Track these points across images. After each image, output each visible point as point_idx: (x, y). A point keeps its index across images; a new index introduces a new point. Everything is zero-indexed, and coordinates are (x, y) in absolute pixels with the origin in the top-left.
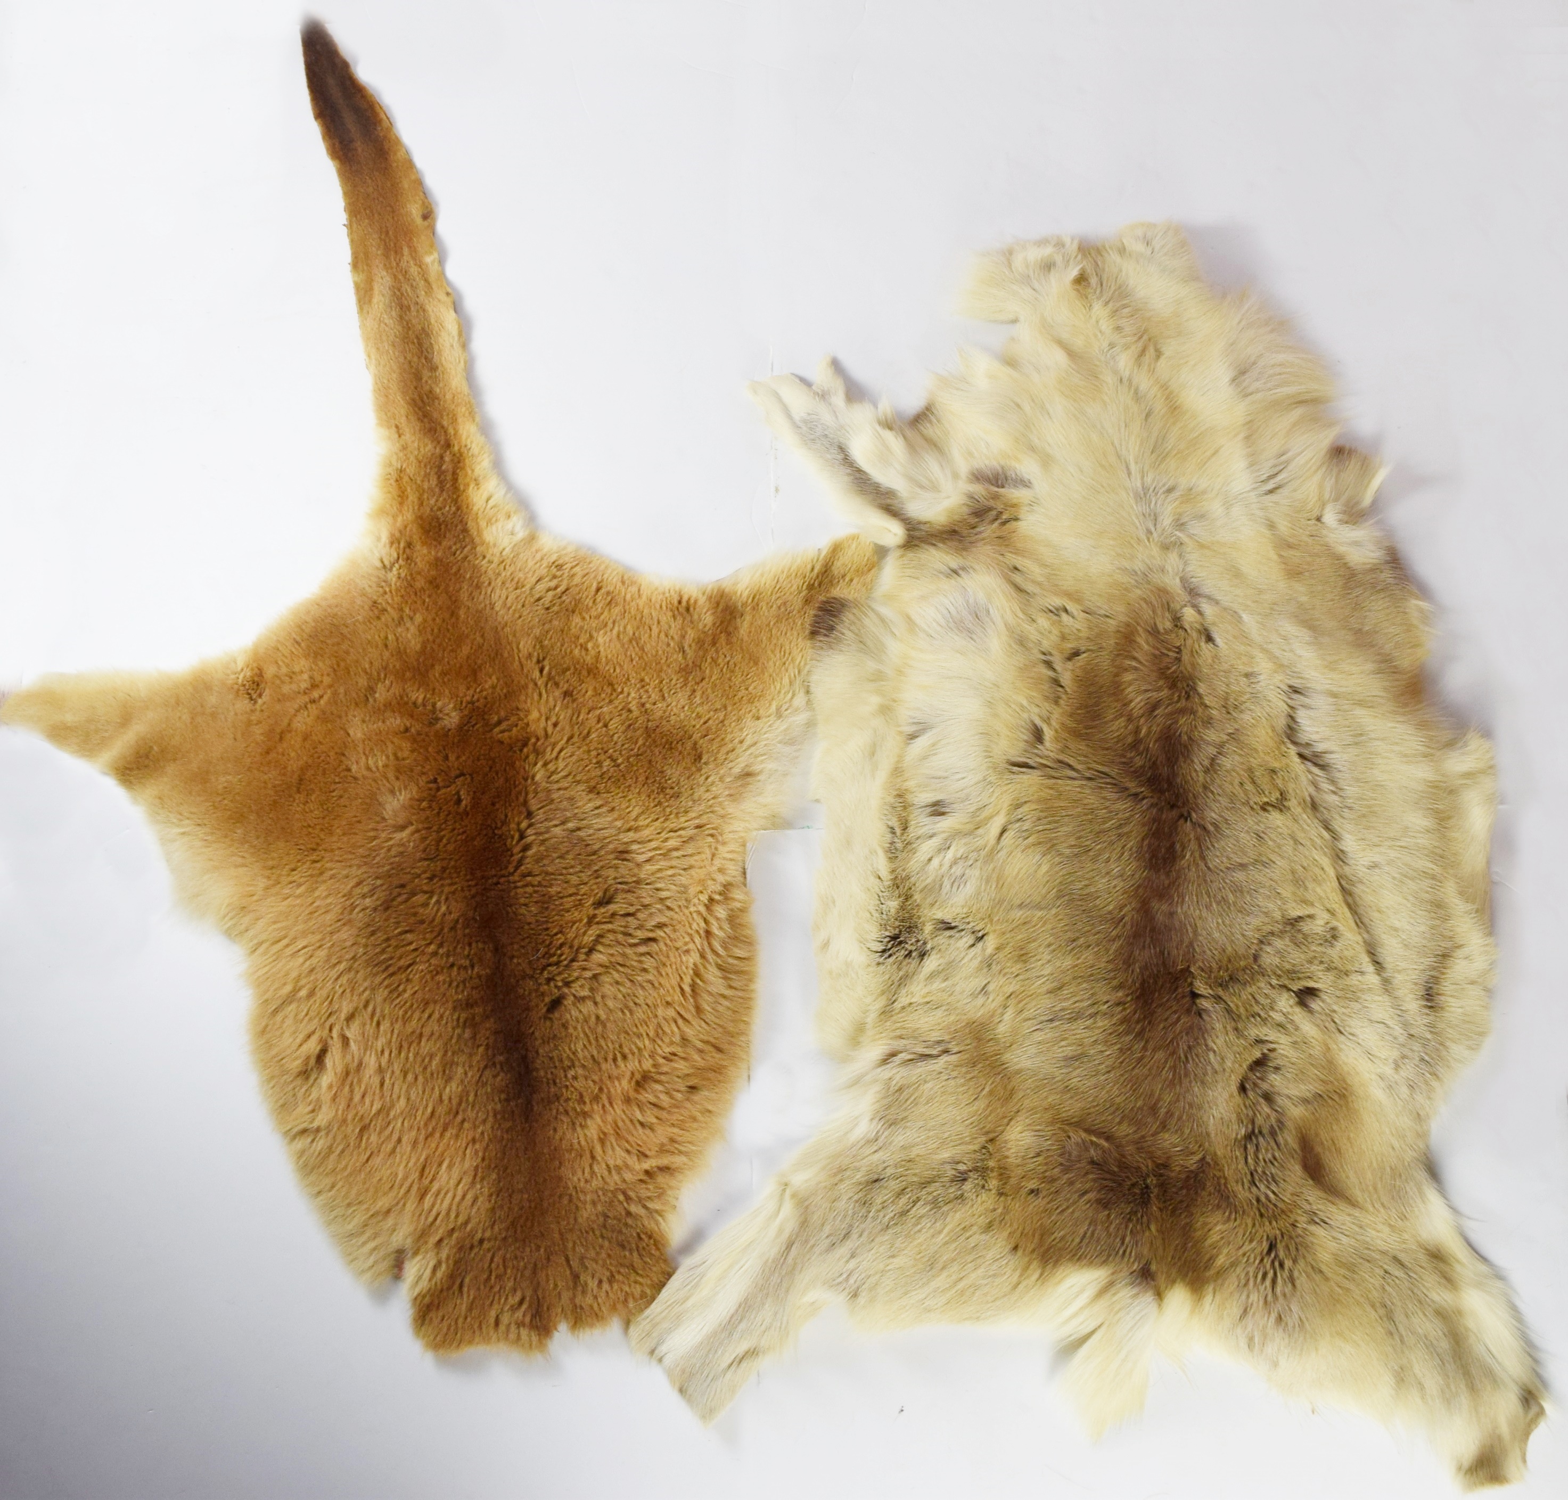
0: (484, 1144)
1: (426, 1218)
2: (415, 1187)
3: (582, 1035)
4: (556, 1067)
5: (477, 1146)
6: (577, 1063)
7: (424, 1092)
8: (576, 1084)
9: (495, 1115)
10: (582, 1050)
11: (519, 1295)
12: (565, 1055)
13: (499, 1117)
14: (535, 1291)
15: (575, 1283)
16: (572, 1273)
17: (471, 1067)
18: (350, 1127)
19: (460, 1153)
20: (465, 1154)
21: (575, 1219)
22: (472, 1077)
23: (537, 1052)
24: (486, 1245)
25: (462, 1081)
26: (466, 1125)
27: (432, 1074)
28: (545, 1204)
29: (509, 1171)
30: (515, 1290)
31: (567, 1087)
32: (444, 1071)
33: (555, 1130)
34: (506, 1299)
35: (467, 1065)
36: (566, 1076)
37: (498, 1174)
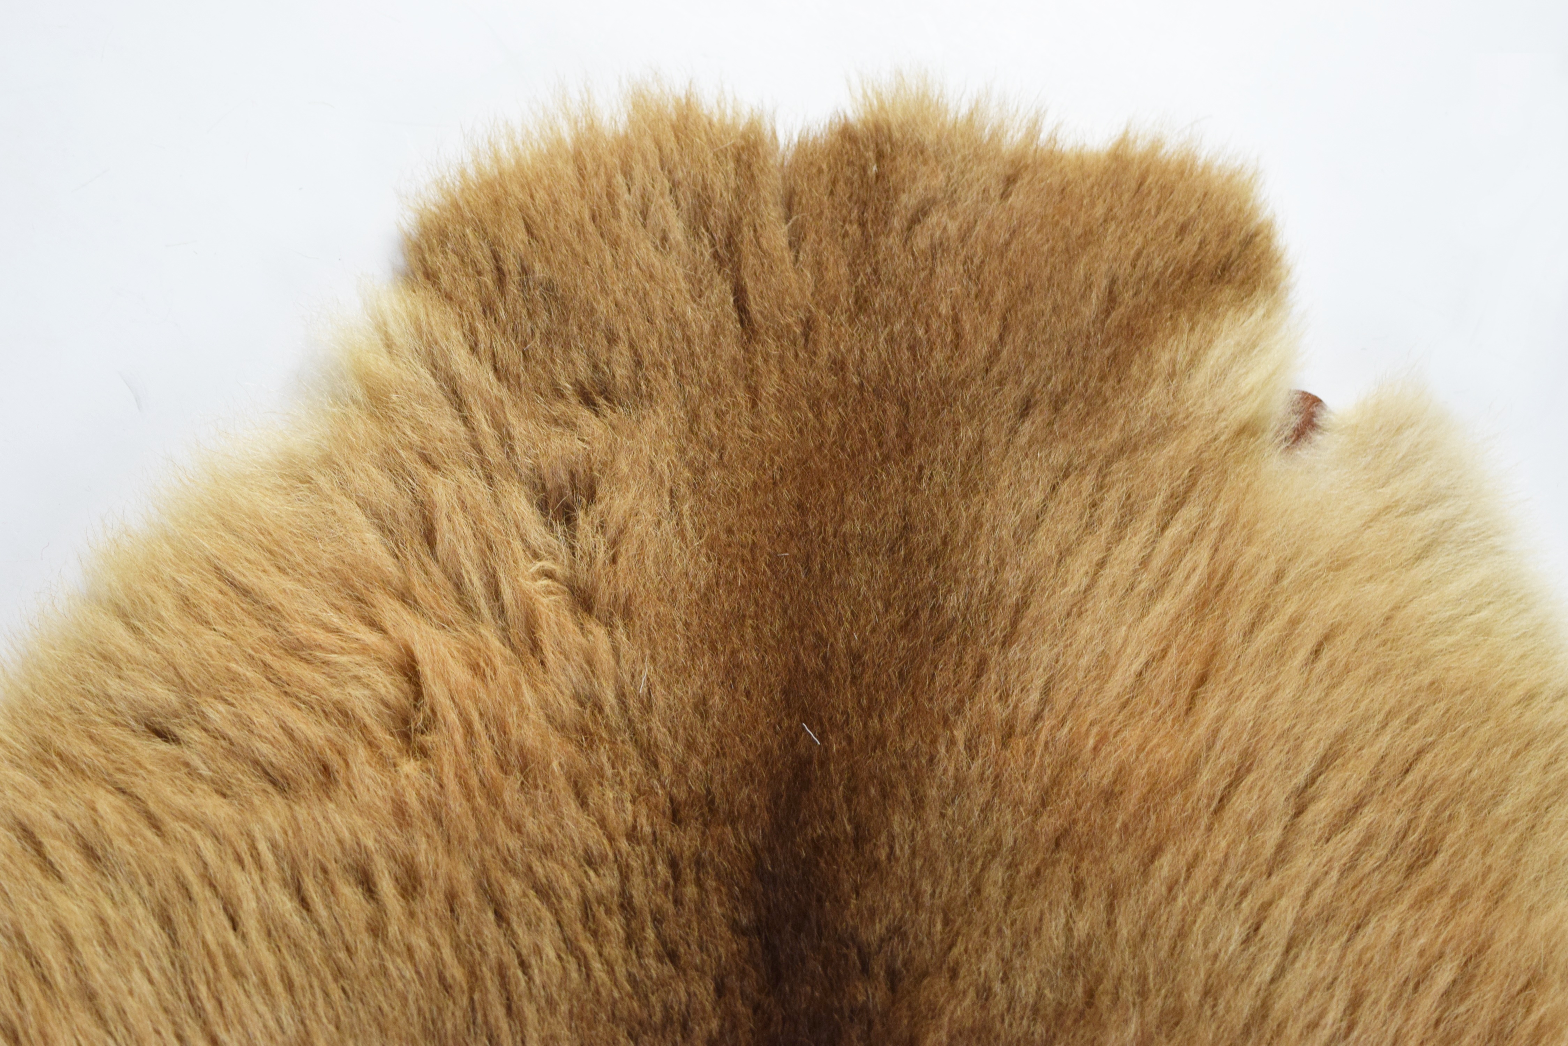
0: (971, 712)
1: (1205, 517)
2: (1241, 617)
3: (530, 1012)
4: (658, 919)
5: (999, 712)
6: (571, 908)
7: (1182, 934)
8: (595, 838)
9: (919, 803)
10: (538, 951)
11: (921, 242)
12: (614, 950)
13: (904, 792)
14: (867, 244)
15: (730, 242)
16: (737, 269)
17: (985, 993)
18: (1471, 866)
19: (1061, 700)
20: (1047, 690)
21: (694, 417)
22: (982, 950)
23: (720, 990)
24: (1012, 394)
25: (1023, 945)
26: (1030, 791)
27: (1143, 994)
28: (786, 494)
29: (897, 616)
30: (938, 249)
31: (632, 835)
32: (1090, 994)
33: (702, 706)
34: (964, 238)
35: (999, 1004)
36: (625, 876)
37: (937, 610)
